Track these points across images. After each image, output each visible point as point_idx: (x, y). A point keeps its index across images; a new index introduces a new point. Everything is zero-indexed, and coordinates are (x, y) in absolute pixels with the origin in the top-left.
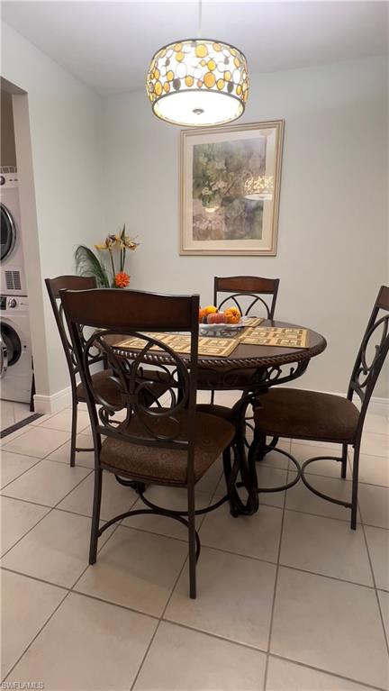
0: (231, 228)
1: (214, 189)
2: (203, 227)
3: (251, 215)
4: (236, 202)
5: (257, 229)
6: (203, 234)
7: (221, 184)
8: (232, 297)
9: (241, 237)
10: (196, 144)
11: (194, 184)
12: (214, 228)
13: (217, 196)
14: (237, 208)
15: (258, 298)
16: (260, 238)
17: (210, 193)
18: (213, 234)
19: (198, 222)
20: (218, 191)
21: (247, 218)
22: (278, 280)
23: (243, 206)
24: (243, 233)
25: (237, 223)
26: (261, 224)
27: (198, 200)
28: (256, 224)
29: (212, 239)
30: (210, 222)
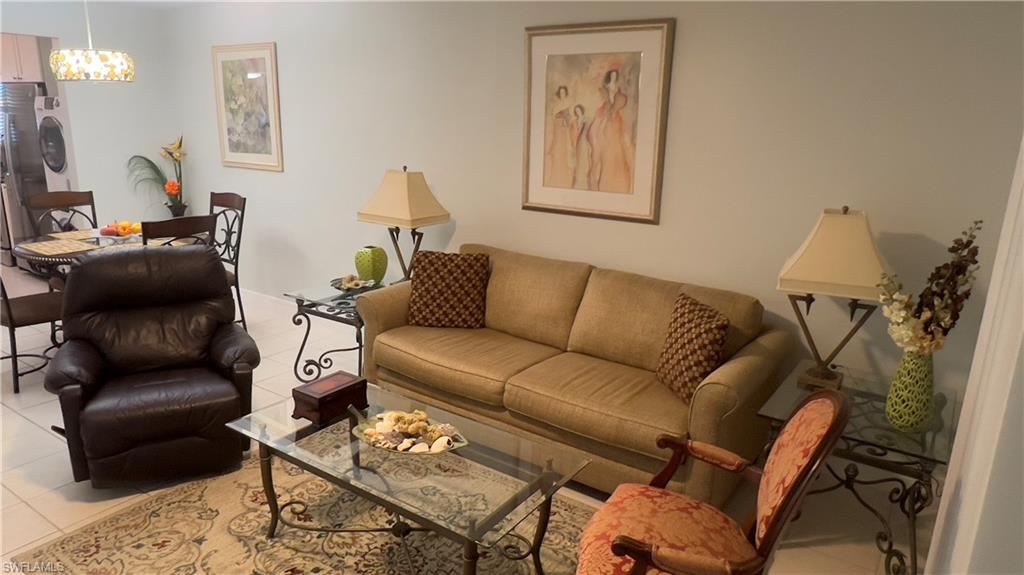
0: (252, 142)
1: (238, 103)
2: (235, 139)
3: (263, 130)
4: (253, 118)
5: (268, 144)
6: (236, 147)
7: (242, 99)
9: (259, 152)
11: (225, 99)
12: (242, 141)
13: (241, 111)
14: (254, 123)
16: (271, 153)
18: (242, 147)
19: (231, 135)
20: (241, 106)
21: (261, 133)
23: (257, 121)
24: (260, 147)
25: (256, 137)
26: (270, 140)
27: (229, 114)
28: (267, 139)
29: (242, 151)
30: (239, 135)
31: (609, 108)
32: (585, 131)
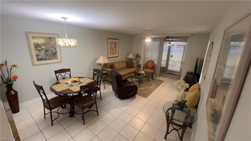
0: (49, 57)
1: (42, 48)
2: (40, 57)
3: (54, 54)
4: (49, 51)
5: (56, 57)
6: (41, 60)
7: (44, 47)
8: (60, 74)
9: (53, 59)
10: (33, 36)
11: (34, 47)
12: (44, 57)
13: (43, 50)
14: (50, 52)
15: (66, 73)
16: (58, 59)
17: (41, 49)
18: (44, 59)
19: (38, 57)
20: (43, 48)
21: (53, 55)
22: (70, 69)
23: (52, 52)
24: (53, 58)
25: (51, 56)
26: (57, 56)
27: (37, 51)
28: (56, 56)
29: (44, 60)
30: (42, 56)
31: (115, 47)
32: (113, 49)
